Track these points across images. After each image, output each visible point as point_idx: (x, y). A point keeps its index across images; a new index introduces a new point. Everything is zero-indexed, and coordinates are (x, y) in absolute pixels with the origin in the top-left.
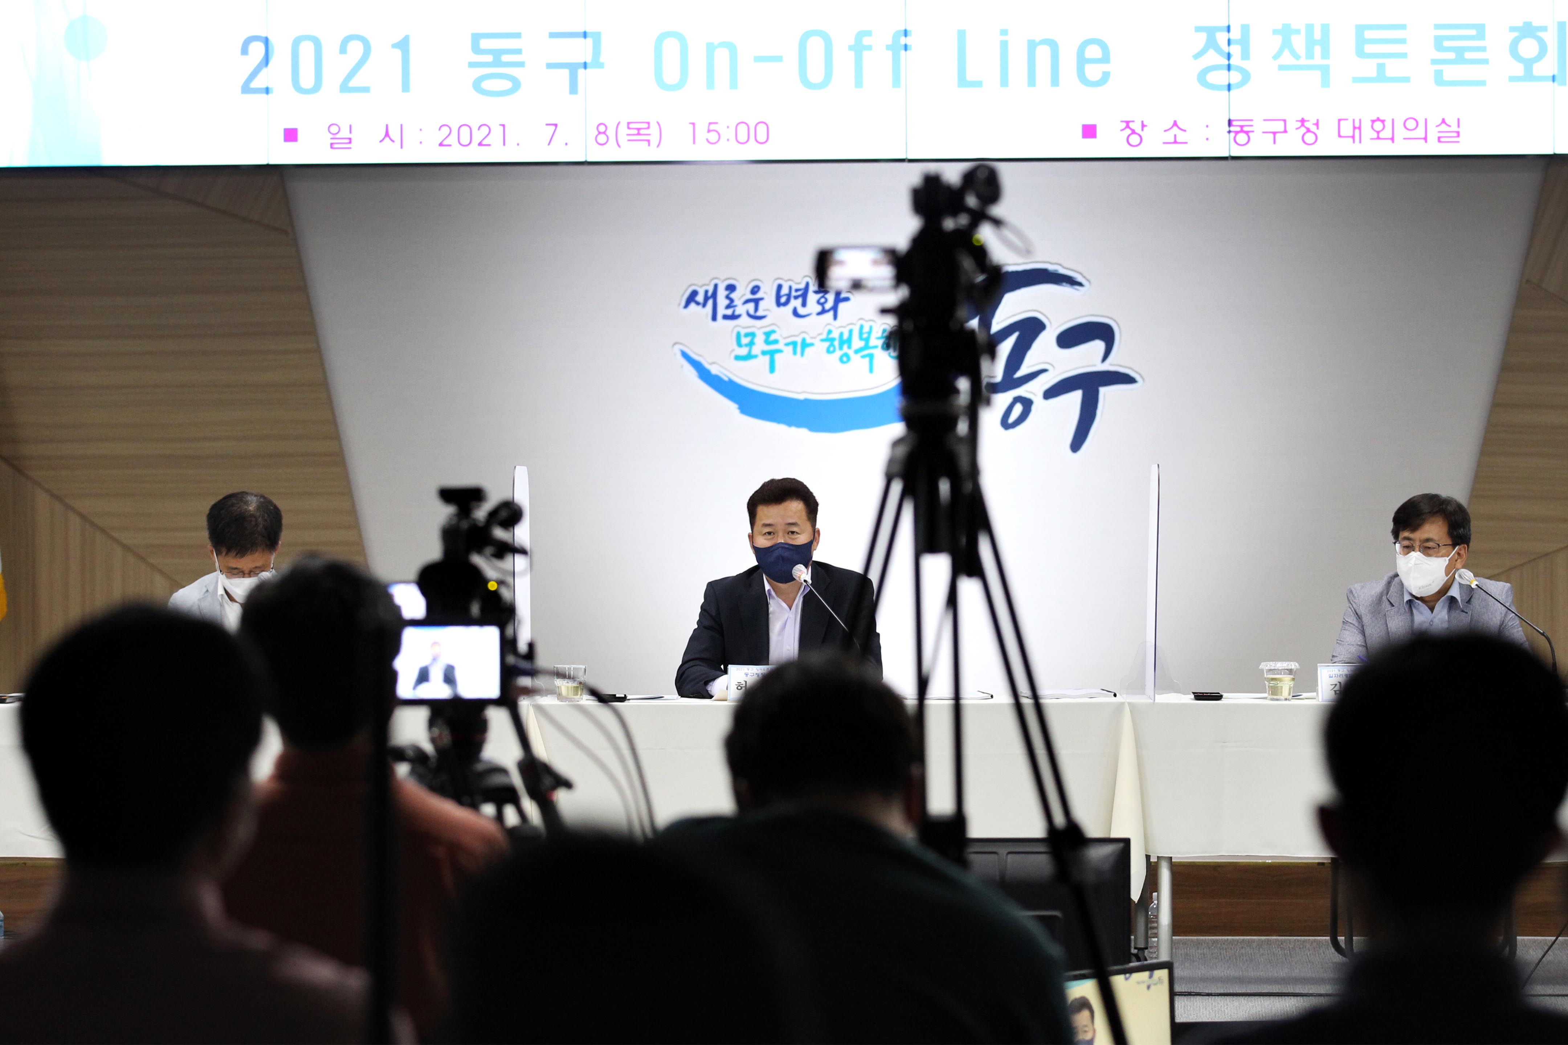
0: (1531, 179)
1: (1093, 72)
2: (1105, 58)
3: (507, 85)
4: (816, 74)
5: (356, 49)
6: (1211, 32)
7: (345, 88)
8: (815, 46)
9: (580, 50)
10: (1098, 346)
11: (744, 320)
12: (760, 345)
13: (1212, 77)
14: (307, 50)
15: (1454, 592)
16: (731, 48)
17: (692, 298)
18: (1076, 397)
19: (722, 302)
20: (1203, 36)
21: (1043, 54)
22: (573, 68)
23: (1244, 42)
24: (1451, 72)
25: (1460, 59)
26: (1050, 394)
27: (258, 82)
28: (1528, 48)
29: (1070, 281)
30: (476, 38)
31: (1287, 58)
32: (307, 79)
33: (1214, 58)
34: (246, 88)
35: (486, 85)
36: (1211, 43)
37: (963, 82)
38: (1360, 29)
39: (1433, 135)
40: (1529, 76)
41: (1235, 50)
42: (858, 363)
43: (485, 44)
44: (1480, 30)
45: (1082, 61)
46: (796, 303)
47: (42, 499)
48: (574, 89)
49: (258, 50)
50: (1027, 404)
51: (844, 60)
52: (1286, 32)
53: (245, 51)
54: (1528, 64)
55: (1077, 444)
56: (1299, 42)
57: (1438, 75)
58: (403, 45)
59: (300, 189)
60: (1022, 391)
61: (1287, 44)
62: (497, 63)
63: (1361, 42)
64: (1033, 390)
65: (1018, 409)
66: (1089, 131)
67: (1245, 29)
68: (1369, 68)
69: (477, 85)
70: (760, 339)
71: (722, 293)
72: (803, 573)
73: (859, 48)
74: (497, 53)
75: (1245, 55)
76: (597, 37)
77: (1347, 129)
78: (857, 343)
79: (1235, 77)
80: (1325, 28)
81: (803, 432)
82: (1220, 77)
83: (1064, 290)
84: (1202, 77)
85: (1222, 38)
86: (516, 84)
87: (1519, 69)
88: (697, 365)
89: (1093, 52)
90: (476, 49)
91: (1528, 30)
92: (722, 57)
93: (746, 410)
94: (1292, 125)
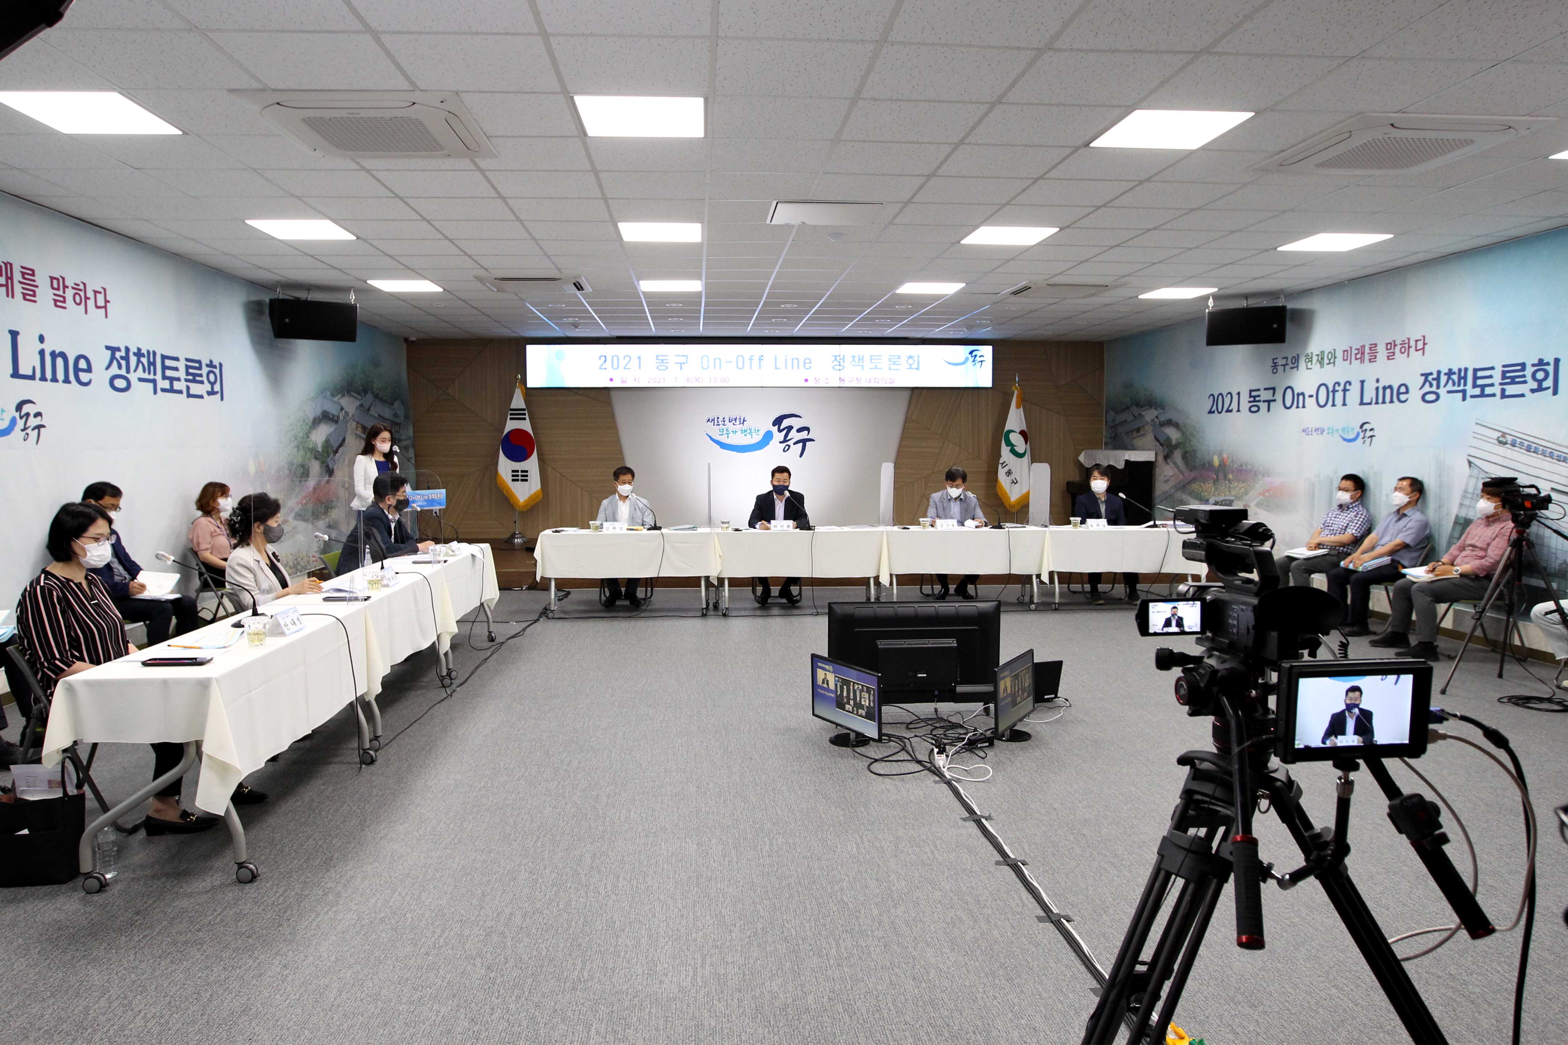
0: (908, 393)
1: (807, 366)
2: (810, 363)
3: (665, 368)
4: (740, 366)
5: (628, 359)
6: (836, 356)
7: (625, 368)
8: (740, 359)
9: (683, 359)
10: (806, 432)
11: (721, 426)
12: (725, 432)
13: (836, 368)
14: (615, 359)
15: (962, 497)
16: (720, 359)
17: (709, 420)
18: (801, 444)
19: (716, 421)
20: (834, 358)
21: (795, 361)
22: (681, 364)
23: (844, 359)
24: (893, 367)
25: (895, 364)
26: (795, 444)
27: (603, 367)
28: (911, 361)
29: (800, 417)
30: (657, 356)
31: (853, 362)
32: (615, 366)
33: (836, 363)
34: (600, 368)
35: (660, 368)
36: (836, 359)
37: (776, 368)
38: (871, 356)
39: (888, 382)
40: (911, 368)
41: (841, 361)
42: (749, 436)
43: (659, 358)
44: (899, 357)
45: (805, 363)
46: (734, 422)
47: (550, 469)
48: (681, 369)
49: (603, 359)
50: (789, 446)
51: (747, 362)
52: (854, 357)
53: (600, 359)
54: (911, 365)
55: (801, 456)
56: (857, 359)
57: (890, 369)
58: (639, 358)
59: (612, 393)
60: (788, 443)
61: (854, 360)
62: (662, 362)
63: (871, 359)
64: (791, 443)
65: (787, 447)
66: (806, 380)
67: (844, 356)
68: (873, 366)
69: (657, 368)
70: (725, 430)
71: (716, 419)
72: (787, 494)
73: (751, 359)
74: (662, 360)
75: (844, 362)
76: (687, 357)
77: (868, 380)
78: (748, 431)
79: (841, 368)
80: (863, 356)
81: (735, 453)
82: (838, 368)
83: (798, 419)
84: (833, 368)
85: (838, 358)
86: (667, 368)
87: (909, 366)
88: (709, 436)
89: (807, 361)
90: (657, 359)
91: (911, 357)
92: (717, 361)
93: (721, 447)
94: (855, 379)
